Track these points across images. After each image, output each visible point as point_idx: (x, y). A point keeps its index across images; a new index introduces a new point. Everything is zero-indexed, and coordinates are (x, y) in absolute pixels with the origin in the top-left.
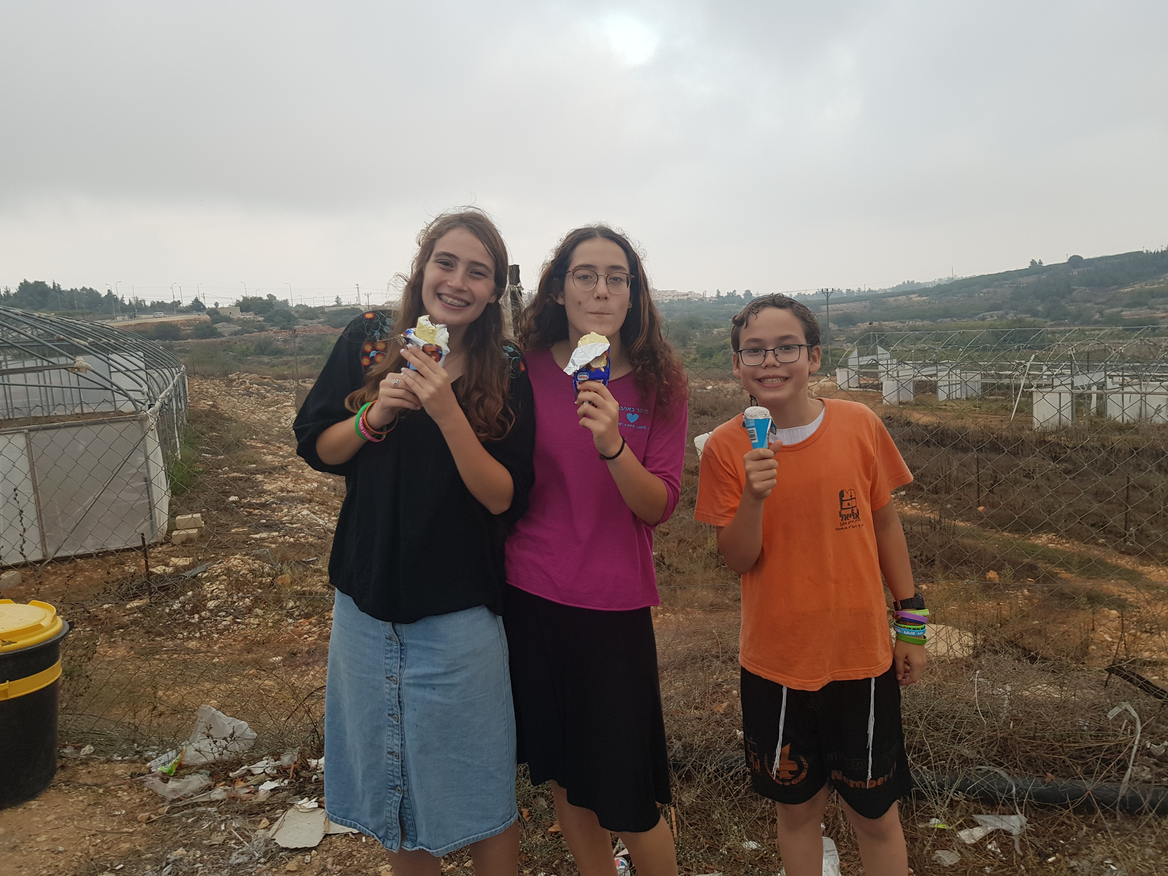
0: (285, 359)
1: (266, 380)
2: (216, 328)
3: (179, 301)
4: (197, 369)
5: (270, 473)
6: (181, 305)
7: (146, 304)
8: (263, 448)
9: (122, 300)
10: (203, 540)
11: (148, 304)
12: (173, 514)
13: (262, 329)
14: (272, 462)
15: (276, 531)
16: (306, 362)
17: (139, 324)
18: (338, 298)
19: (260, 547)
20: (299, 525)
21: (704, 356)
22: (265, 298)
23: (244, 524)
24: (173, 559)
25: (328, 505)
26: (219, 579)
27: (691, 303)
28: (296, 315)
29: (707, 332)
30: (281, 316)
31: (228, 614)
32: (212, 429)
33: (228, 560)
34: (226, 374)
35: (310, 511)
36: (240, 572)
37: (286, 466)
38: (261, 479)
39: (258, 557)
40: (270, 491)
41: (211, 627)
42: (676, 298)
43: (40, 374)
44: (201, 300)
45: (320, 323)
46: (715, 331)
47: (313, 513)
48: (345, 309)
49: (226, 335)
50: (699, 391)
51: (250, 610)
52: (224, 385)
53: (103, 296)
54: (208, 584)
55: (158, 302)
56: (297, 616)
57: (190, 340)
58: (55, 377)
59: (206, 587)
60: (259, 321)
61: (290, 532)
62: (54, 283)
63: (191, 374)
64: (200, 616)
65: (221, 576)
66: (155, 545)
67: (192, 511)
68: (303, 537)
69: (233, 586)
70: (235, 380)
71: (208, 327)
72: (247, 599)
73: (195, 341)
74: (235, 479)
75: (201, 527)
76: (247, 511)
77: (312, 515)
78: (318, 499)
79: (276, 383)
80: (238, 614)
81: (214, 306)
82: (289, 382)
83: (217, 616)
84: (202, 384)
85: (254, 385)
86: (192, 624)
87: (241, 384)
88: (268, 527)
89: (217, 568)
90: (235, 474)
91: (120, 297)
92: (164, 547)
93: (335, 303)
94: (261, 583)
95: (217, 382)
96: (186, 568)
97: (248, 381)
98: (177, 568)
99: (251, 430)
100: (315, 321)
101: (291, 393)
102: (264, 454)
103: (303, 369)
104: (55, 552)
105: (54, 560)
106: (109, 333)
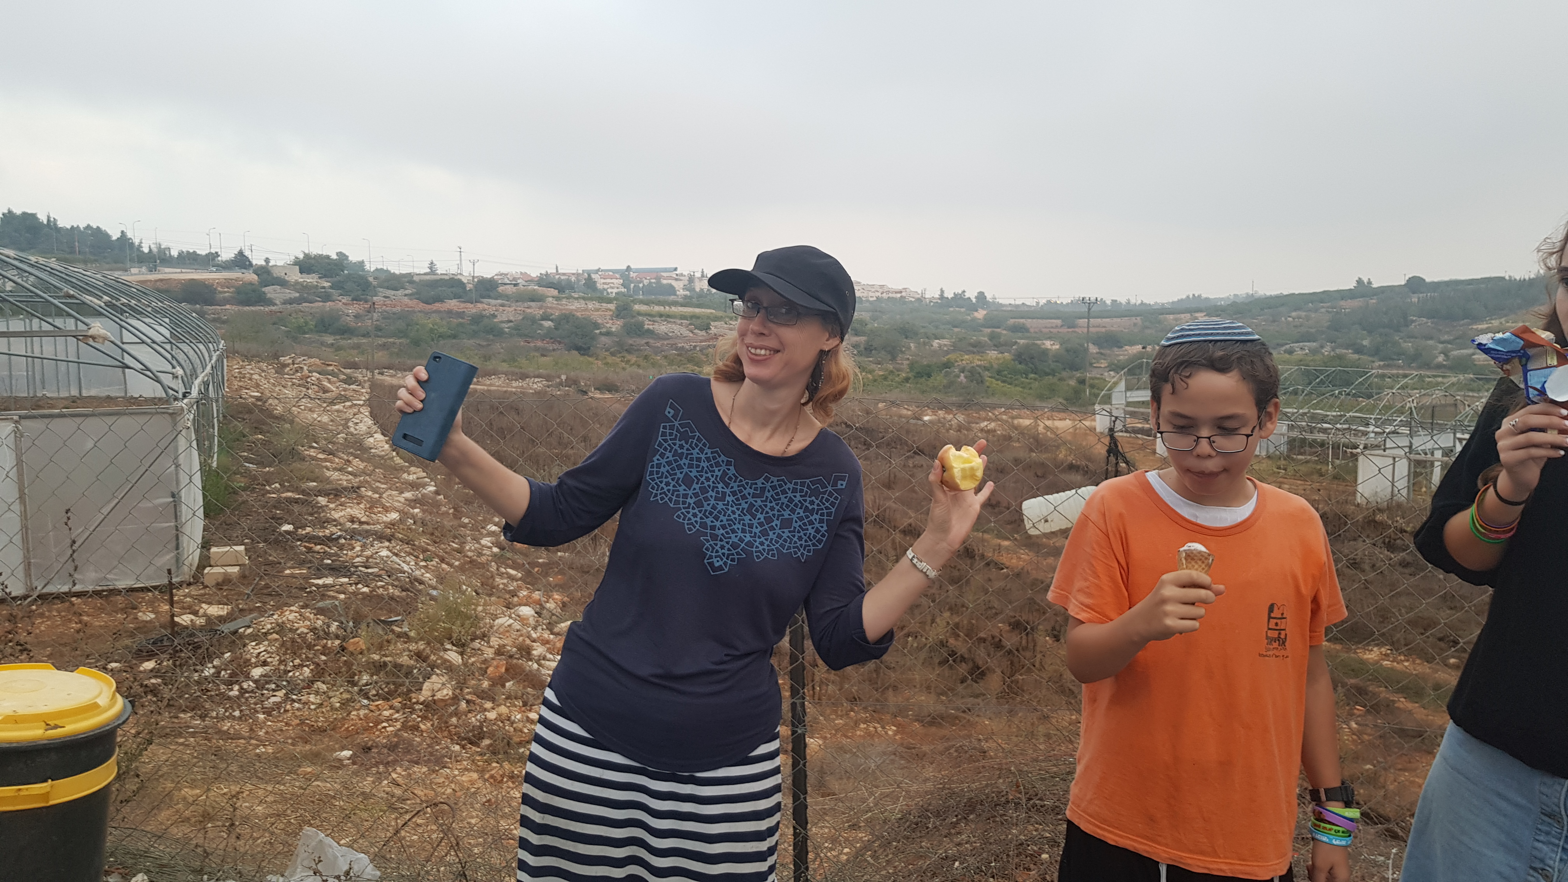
0: (355, 340)
1: (331, 368)
2: (264, 293)
3: (217, 253)
4: (238, 346)
5: (336, 495)
6: (220, 258)
7: (172, 254)
8: (325, 460)
9: (140, 246)
10: (246, 582)
11: (175, 253)
12: (206, 545)
13: (327, 298)
14: (338, 480)
15: (345, 576)
16: (384, 346)
17: (161, 280)
18: (432, 263)
19: (323, 597)
20: (376, 570)
21: (919, 375)
22: (334, 257)
23: (301, 563)
24: (204, 606)
25: (414, 545)
26: (270, 637)
27: (905, 303)
28: (375, 283)
29: (925, 344)
30: (355, 282)
31: (279, 688)
32: (257, 430)
33: (282, 613)
34: (276, 356)
35: (390, 551)
36: (297, 629)
37: (358, 488)
38: (323, 503)
39: (320, 611)
40: (335, 520)
41: (256, 704)
42: (885, 296)
43: (29, 339)
44: (247, 253)
45: (406, 295)
46: (936, 343)
47: (396, 555)
48: (441, 279)
49: (278, 302)
50: (912, 421)
51: (310, 683)
52: (273, 371)
53: (114, 238)
54: (254, 644)
55: (188, 252)
56: (374, 696)
57: (228, 307)
58: (48, 347)
59: (250, 647)
60: (324, 288)
61: (364, 579)
62: (49, 217)
63: (230, 353)
64: (242, 688)
65: (271, 634)
66: (181, 584)
67: (231, 541)
68: (382, 587)
69: (287, 649)
70: (288, 365)
71: (254, 291)
72: (305, 668)
73: (236, 308)
74: (290, 500)
75: (244, 565)
76: (305, 547)
77: (394, 557)
78: (400, 536)
79: (344, 374)
80: (293, 688)
81: (264, 263)
82: (361, 373)
83: (263, 688)
84: (242, 367)
85: (315, 374)
86: (229, 698)
87: (297, 371)
88: (336, 570)
89: (267, 624)
90: (289, 494)
91: (136, 242)
92: (192, 588)
93: (428, 270)
94: (325, 646)
95: (264, 365)
96: (222, 619)
97: (305, 368)
98: (209, 618)
99: (310, 434)
100: (400, 292)
101: (363, 388)
102: (328, 469)
103: (381, 356)
104: (42, 585)
105: (42, 597)
106: (123, 288)
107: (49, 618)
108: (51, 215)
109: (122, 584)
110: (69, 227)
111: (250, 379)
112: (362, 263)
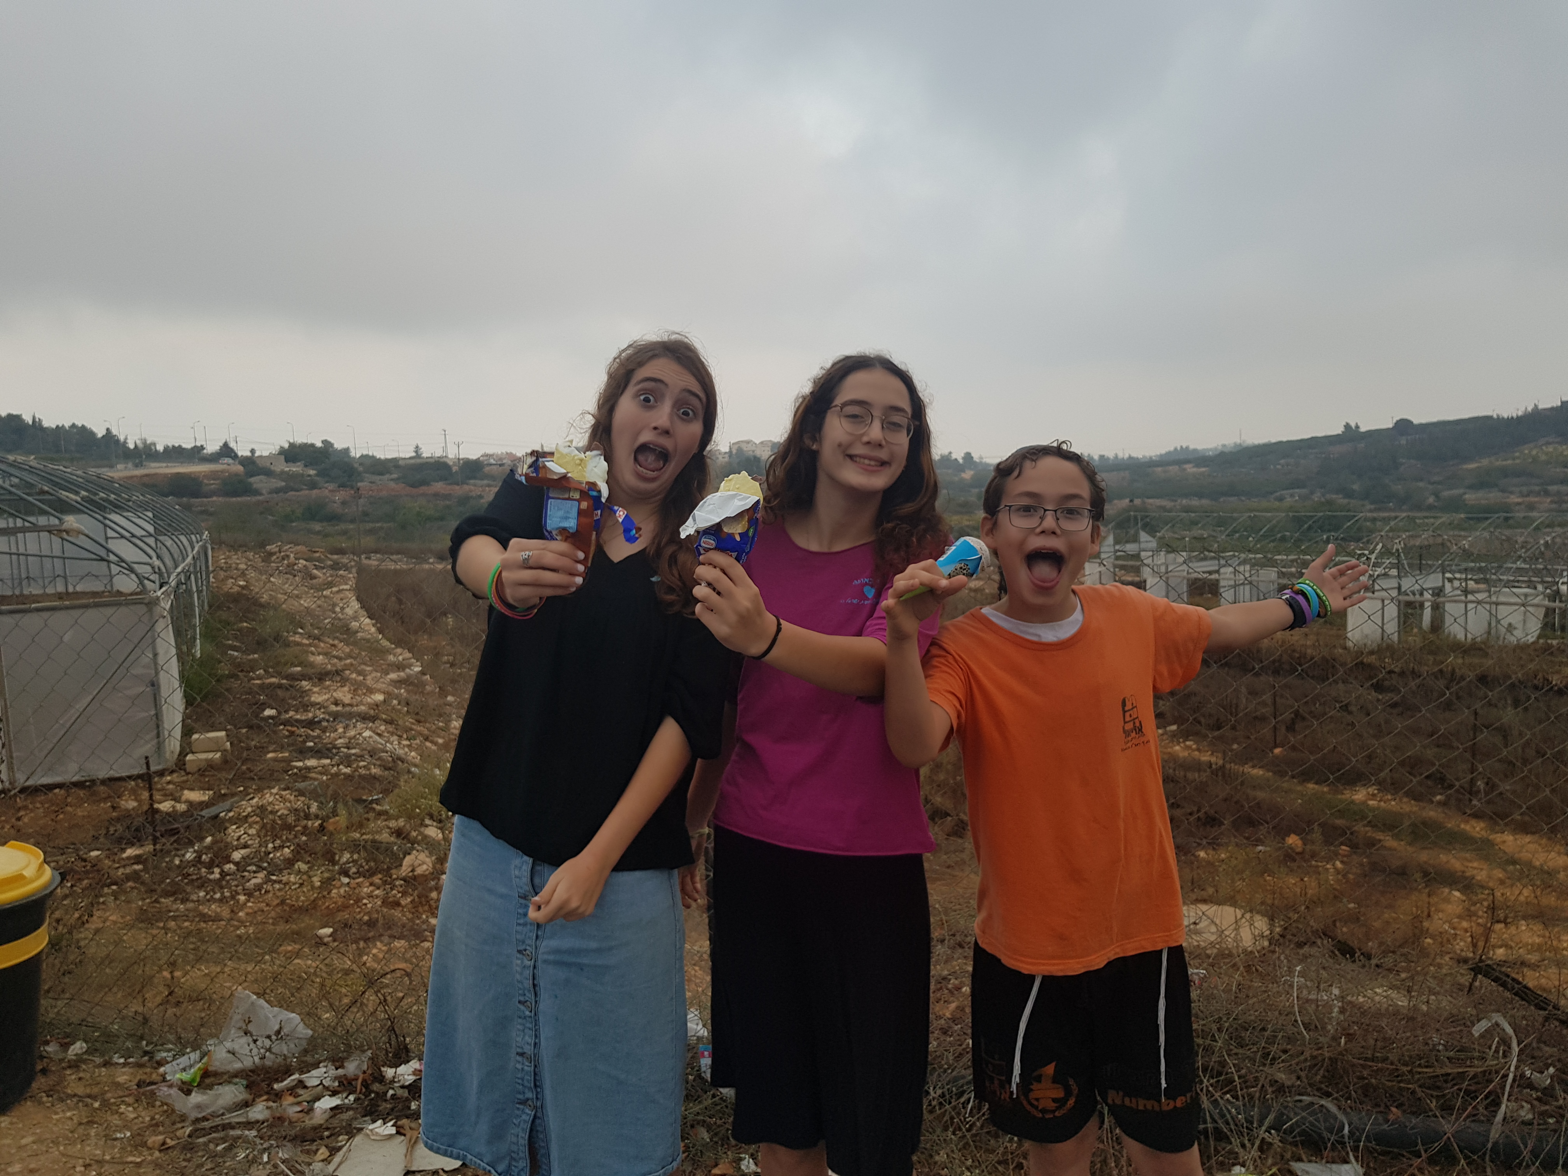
0: (342, 526)
1: (317, 555)
2: (251, 484)
3: (202, 446)
4: (224, 536)
5: (320, 679)
6: (205, 451)
7: (158, 448)
8: (310, 645)
9: (125, 442)
10: (228, 767)
11: (160, 448)
12: (187, 732)
13: (313, 486)
14: (323, 664)
15: (327, 758)
16: (371, 532)
17: (147, 475)
18: (417, 447)
19: (305, 778)
20: (358, 750)
22: (319, 444)
23: (283, 747)
24: (186, 792)
25: (398, 725)
26: (249, 820)
28: (361, 469)
30: (340, 469)
31: (261, 868)
32: (244, 618)
33: (262, 796)
34: (263, 545)
35: (374, 732)
36: (277, 811)
37: (343, 670)
38: (307, 688)
39: (301, 793)
40: (319, 704)
41: (237, 886)
43: (13, 539)
44: (232, 445)
45: (392, 480)
47: (379, 735)
48: (427, 463)
49: (264, 492)
51: (290, 863)
52: (260, 560)
53: (100, 435)
54: (234, 827)
55: (173, 446)
56: (354, 873)
57: (215, 498)
58: (31, 543)
59: (230, 831)
60: (309, 476)
61: (347, 761)
62: (34, 418)
63: (217, 543)
64: (223, 871)
65: (252, 817)
66: (161, 773)
67: (213, 728)
68: (364, 767)
69: (267, 831)
70: (275, 553)
71: (240, 482)
72: (286, 850)
73: (223, 500)
74: (273, 686)
75: (225, 750)
76: (288, 730)
77: (377, 738)
78: (384, 716)
79: (331, 560)
80: (275, 869)
81: (249, 454)
82: (348, 558)
83: (245, 870)
84: (229, 557)
85: (301, 561)
86: (210, 881)
87: (283, 559)
88: (318, 753)
89: (247, 807)
90: (273, 680)
91: (122, 438)
92: (175, 775)
93: (414, 454)
94: (305, 827)
95: (250, 555)
96: (202, 805)
97: (292, 555)
98: (190, 803)
99: (295, 621)
100: (387, 476)
101: (350, 573)
102: (313, 654)
103: (368, 541)
104: (25, 778)
105: (23, 790)
106: (107, 485)
107: (32, 811)
108: (37, 416)
109: (103, 774)
110: (54, 427)
111: (237, 569)
112: (347, 450)
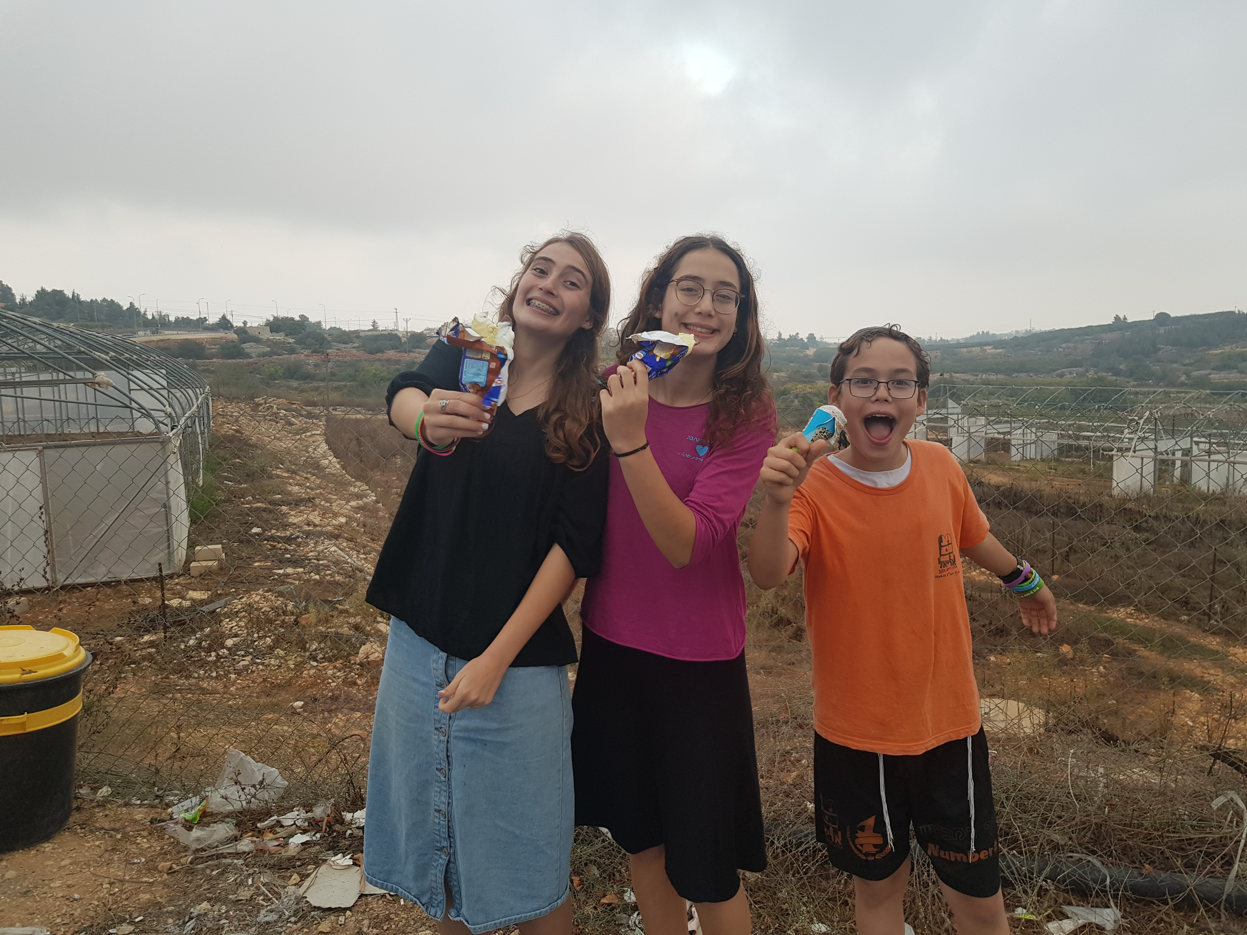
0: (315, 384)
1: (295, 406)
2: (243, 348)
3: (205, 318)
4: (222, 390)
5: (296, 505)
6: (207, 322)
7: (170, 319)
8: (289, 478)
9: (145, 314)
10: (223, 573)
11: (172, 319)
12: (192, 545)
13: (292, 351)
14: (298, 493)
15: (301, 567)
16: (337, 389)
17: (162, 340)
18: (374, 322)
19: (283, 583)
20: (325, 562)
22: (297, 318)
23: (267, 558)
24: (190, 592)
25: (357, 542)
26: (239, 615)
28: (330, 338)
30: (314, 338)
31: (247, 654)
32: (237, 455)
33: (250, 596)
34: (252, 398)
35: (338, 547)
36: (261, 609)
37: (313, 499)
38: (286, 511)
39: (281, 594)
40: (295, 524)
41: (229, 667)
43: (55, 388)
44: (229, 317)
45: (354, 348)
47: (341, 549)
48: (382, 335)
49: (254, 356)
51: (271, 648)
52: (250, 409)
53: (125, 308)
54: (228, 620)
55: (183, 318)
56: (321, 659)
57: (214, 360)
58: (71, 392)
59: (224, 623)
60: (289, 343)
62: (73, 293)
63: (216, 396)
64: (218, 655)
65: (241, 612)
66: (171, 577)
67: (212, 542)
68: (330, 575)
69: (253, 624)
71: (234, 347)
72: (268, 639)
73: (221, 361)
74: (258, 509)
75: (221, 560)
76: (270, 545)
77: (340, 551)
78: (346, 535)
79: (306, 411)
80: (259, 654)
81: (242, 325)
82: (319, 409)
83: (235, 655)
84: (226, 407)
85: (282, 411)
86: (208, 663)
87: (268, 409)
88: (294, 563)
89: (238, 604)
90: (259, 505)
91: (142, 311)
92: (181, 578)
93: (372, 328)
94: (283, 621)
95: (242, 405)
96: (202, 602)
97: (275, 406)
98: (193, 600)
99: (277, 459)
100: (349, 346)
101: (320, 421)
102: (291, 485)
103: (335, 396)
104: (64, 579)
105: (63, 588)
106: (131, 348)
107: (70, 604)
108: (76, 292)
109: (124, 577)
110: (89, 300)
111: (231, 416)
112: (319, 323)
